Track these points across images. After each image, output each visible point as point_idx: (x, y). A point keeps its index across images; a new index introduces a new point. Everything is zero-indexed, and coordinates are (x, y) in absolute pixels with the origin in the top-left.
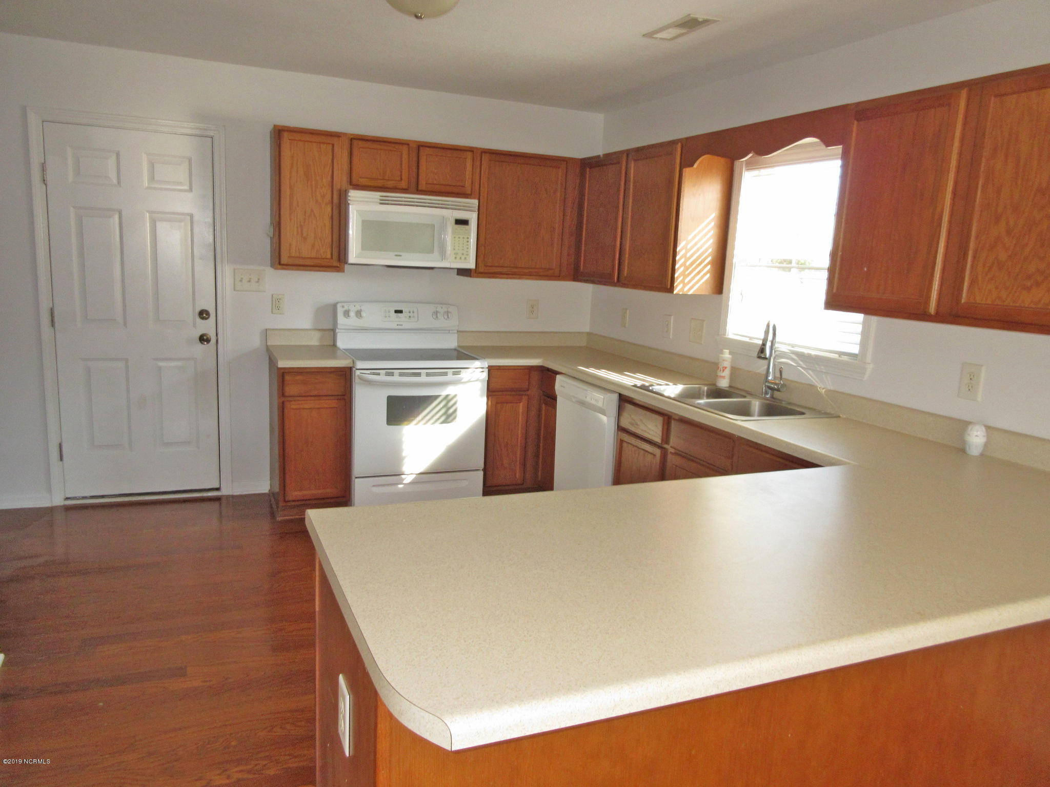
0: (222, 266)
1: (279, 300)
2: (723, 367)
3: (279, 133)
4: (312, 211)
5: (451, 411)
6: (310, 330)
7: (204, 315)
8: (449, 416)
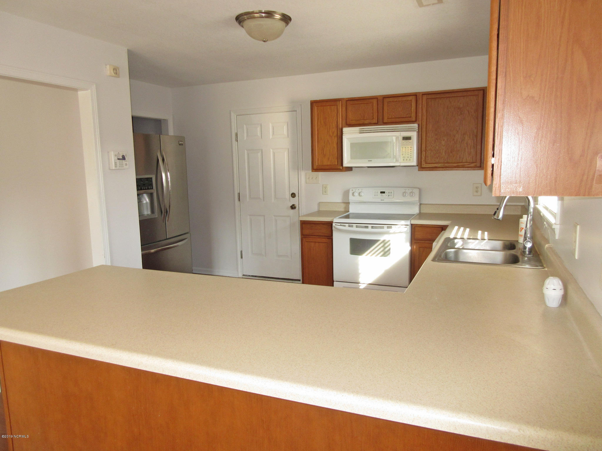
0: (300, 172)
1: (326, 188)
2: (521, 228)
3: (313, 103)
4: (328, 141)
5: (387, 249)
6: (340, 203)
7: (293, 195)
8: (386, 253)
